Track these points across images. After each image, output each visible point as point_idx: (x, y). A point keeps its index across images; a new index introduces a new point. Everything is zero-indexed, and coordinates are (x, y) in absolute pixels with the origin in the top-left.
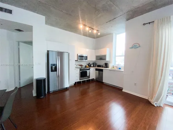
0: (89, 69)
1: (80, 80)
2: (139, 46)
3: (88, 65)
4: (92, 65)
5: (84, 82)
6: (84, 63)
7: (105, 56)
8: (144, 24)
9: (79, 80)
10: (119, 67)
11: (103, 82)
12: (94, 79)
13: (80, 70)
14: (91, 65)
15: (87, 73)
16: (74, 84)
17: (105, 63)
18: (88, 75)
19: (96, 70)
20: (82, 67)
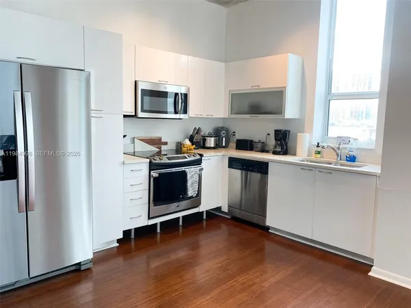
0: (198, 162)
1: (150, 218)
3: (191, 139)
4: (211, 142)
5: (170, 226)
6: (171, 131)
7: (279, 94)
9: (144, 222)
10: (346, 150)
11: (267, 228)
12: (219, 209)
13: (152, 167)
14: (204, 140)
15: (189, 184)
16: (118, 241)
17: (276, 131)
18: (191, 192)
19: (230, 166)
20: (160, 148)
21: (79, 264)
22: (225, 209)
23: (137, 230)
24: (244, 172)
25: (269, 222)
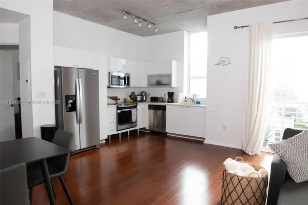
0: (135, 107)
1: (117, 131)
2: (229, 63)
3: (130, 97)
4: (139, 98)
5: (124, 134)
6: (123, 94)
7: (170, 76)
8: (236, 28)
9: (115, 132)
11: (167, 133)
12: (144, 129)
13: (118, 108)
14: (136, 98)
15: (133, 116)
16: (106, 140)
17: (169, 93)
18: (133, 120)
19: (149, 108)
20: (117, 101)
21: (95, 146)
22: (147, 128)
23: (111, 135)
24: (155, 111)
25: (167, 131)
